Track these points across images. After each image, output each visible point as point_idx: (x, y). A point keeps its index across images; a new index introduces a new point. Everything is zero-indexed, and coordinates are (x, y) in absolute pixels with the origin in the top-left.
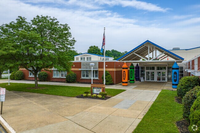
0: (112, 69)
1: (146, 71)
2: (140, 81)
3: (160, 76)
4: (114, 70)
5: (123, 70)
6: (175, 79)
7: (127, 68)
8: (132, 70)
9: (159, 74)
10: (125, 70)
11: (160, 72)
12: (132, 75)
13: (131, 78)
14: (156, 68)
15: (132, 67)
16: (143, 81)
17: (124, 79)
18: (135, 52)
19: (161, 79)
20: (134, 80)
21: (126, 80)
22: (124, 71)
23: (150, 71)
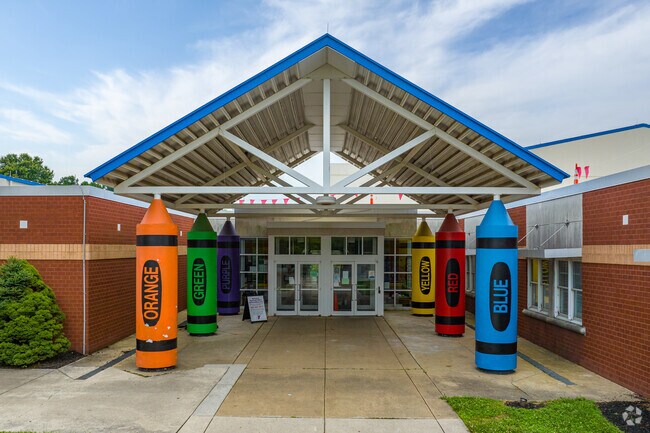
0: (63, 247)
1: (275, 261)
2: (247, 316)
3: (350, 286)
4: (81, 252)
5: (143, 254)
6: (499, 309)
7: (172, 241)
8: (202, 253)
9: (346, 273)
10: (159, 254)
11: (347, 267)
12: (205, 288)
13: (199, 302)
14: (326, 243)
15: (203, 236)
16: (264, 317)
17: (153, 323)
18: (233, 123)
19: (354, 304)
20: (211, 319)
21: (165, 330)
22: (151, 264)
23: (298, 261)
